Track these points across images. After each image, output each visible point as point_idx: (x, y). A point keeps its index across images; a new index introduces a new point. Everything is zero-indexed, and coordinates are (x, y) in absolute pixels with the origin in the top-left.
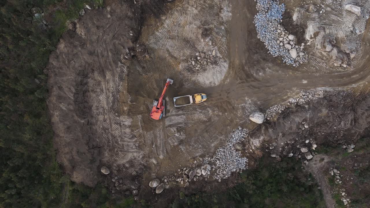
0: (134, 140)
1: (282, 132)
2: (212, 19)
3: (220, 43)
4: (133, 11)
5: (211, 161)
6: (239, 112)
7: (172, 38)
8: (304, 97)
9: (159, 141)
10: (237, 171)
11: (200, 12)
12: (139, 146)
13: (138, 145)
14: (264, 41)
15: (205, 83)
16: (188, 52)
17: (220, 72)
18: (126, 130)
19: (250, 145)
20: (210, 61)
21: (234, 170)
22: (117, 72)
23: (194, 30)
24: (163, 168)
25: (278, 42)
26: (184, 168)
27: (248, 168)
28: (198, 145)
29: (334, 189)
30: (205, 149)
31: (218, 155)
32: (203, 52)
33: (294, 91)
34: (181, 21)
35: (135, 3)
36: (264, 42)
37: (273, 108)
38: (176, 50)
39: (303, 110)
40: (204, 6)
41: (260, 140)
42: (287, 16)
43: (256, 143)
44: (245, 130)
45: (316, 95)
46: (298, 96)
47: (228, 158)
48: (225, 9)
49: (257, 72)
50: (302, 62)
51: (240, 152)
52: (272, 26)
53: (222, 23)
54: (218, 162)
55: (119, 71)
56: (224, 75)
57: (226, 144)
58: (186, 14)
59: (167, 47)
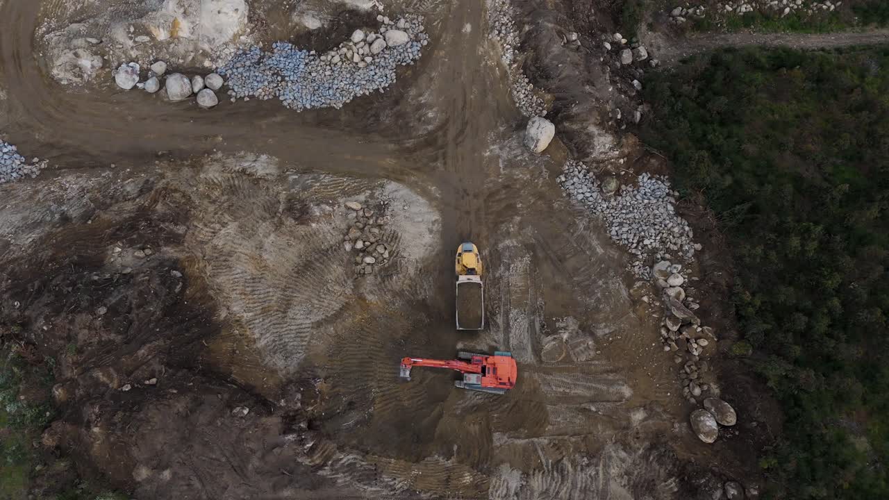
0: (570, 469)
1: (583, 85)
2: (264, 194)
3: (331, 188)
4: (175, 391)
5: (645, 261)
6: (518, 175)
7: (286, 304)
8: (504, 32)
9: (579, 391)
10: (673, 201)
11: (239, 216)
12: (591, 456)
13: (585, 459)
14: (352, 95)
15: (430, 246)
16: (337, 270)
17: (408, 203)
18: (536, 488)
19: (608, 160)
20: (374, 218)
21: (670, 207)
22: (348, 486)
23: (282, 241)
24: (657, 394)
25: (361, 65)
26: (662, 336)
27: (667, 177)
28: (597, 288)
29: (717, 24)
30: (611, 270)
31: (628, 239)
32: (346, 231)
33: (486, 53)
34: (246, 272)
35: (154, 380)
36: (355, 97)
37: (519, 99)
38: (323, 302)
39: (535, 36)
40: (225, 205)
41: (596, 132)
42: (304, 40)
43: (603, 144)
44: (567, 168)
45: (504, 9)
46: (499, 45)
47: (637, 217)
48: (246, 165)
49: (424, 121)
50: (421, 26)
51: (623, 187)
52: (321, 71)
53: (282, 178)
54: (646, 242)
55: (348, 479)
56: (414, 197)
57: (601, 217)
58: (230, 254)
59: (307, 326)
